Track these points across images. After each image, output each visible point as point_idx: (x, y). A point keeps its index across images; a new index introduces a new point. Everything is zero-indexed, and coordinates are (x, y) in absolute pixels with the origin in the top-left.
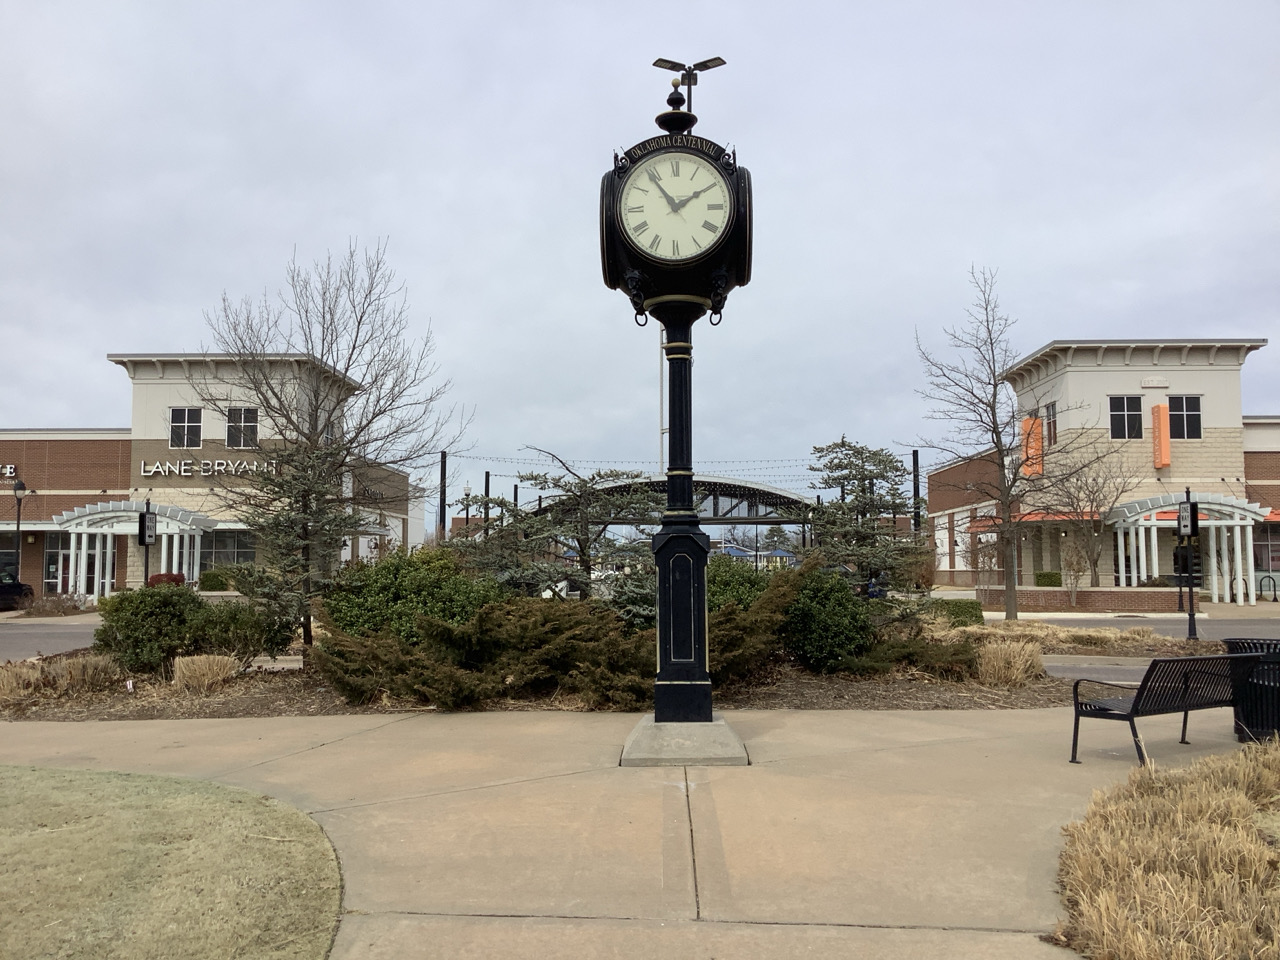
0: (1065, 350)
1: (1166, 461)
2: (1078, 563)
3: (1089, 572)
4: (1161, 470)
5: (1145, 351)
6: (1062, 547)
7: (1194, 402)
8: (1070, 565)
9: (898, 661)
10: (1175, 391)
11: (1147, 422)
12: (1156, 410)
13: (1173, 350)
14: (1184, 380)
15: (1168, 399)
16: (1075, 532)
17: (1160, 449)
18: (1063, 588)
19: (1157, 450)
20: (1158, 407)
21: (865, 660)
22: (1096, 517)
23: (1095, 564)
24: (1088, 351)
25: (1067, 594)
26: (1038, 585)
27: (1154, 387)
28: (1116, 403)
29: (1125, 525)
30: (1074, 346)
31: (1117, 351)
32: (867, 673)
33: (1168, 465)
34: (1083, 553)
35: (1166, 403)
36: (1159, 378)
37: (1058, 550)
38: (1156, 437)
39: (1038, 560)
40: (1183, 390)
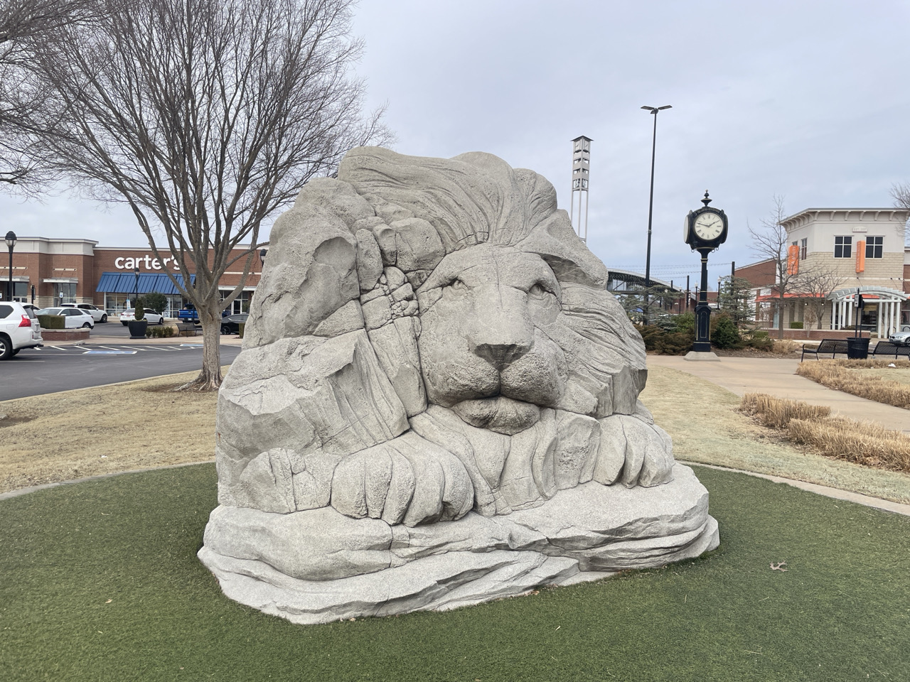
0: (814, 213)
1: (862, 269)
2: (812, 318)
3: (817, 323)
4: (859, 273)
5: (856, 213)
6: (805, 311)
7: (880, 240)
8: (808, 319)
9: (747, 345)
10: (870, 234)
11: (854, 250)
12: (859, 244)
13: (871, 213)
14: (875, 228)
15: (866, 238)
16: (812, 303)
17: (860, 263)
18: (804, 330)
19: (858, 264)
20: (860, 242)
21: (736, 345)
22: (823, 296)
23: (820, 319)
24: (826, 213)
25: (805, 332)
26: (791, 328)
27: (859, 232)
28: (838, 239)
29: (837, 301)
30: (819, 211)
31: (841, 213)
32: (737, 349)
33: (863, 271)
34: (815, 313)
35: (865, 240)
36: (863, 227)
37: (803, 312)
38: (858, 257)
39: (792, 317)
40: (874, 233)
